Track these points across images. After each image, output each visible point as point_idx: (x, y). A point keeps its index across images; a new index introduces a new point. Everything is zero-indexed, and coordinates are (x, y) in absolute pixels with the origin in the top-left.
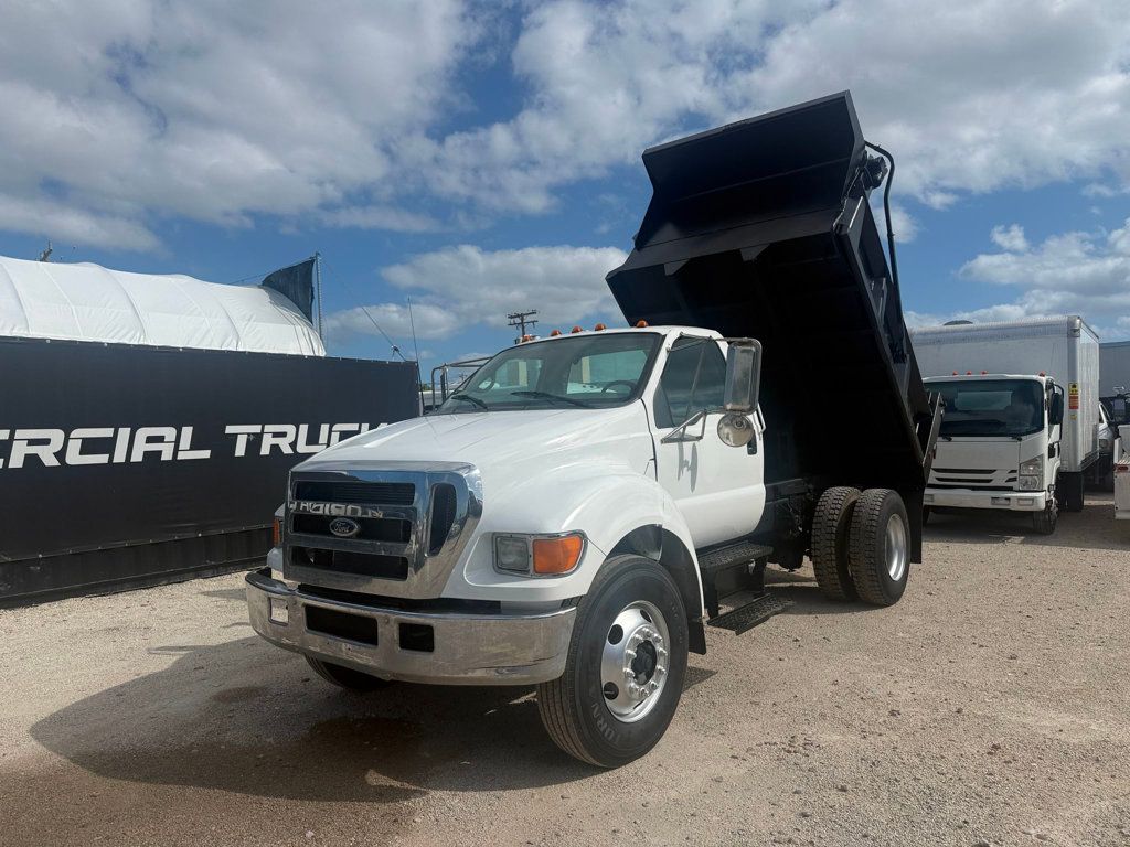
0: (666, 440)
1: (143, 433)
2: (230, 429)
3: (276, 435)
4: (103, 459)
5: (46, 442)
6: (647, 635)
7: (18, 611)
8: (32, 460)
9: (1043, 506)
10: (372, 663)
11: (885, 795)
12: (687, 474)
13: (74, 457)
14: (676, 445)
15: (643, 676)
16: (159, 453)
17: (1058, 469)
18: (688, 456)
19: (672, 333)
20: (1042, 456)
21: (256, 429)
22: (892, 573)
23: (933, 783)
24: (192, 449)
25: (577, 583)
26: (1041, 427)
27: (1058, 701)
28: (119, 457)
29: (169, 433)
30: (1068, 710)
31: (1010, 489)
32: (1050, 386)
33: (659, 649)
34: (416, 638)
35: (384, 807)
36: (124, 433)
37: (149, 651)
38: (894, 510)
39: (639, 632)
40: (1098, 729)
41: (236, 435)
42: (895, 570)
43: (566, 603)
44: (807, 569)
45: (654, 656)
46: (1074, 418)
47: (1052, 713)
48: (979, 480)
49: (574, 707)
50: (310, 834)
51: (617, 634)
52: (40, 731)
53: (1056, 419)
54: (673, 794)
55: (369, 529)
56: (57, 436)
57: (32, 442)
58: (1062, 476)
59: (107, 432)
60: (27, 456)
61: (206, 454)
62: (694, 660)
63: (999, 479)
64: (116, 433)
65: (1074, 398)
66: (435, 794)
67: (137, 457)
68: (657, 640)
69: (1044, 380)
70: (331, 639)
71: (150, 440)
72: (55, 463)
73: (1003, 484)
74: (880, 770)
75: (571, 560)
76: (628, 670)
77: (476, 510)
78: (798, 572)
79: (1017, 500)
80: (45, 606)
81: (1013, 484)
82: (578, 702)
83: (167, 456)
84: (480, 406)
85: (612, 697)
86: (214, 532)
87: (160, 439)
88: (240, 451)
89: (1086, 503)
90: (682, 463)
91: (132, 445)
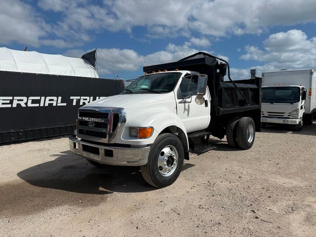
0: (180, 103)
1: (48, 98)
2: (71, 98)
3: (84, 99)
4: (37, 105)
5: (22, 100)
6: (171, 154)
7: (17, 145)
8: (19, 105)
9: (298, 123)
10: (98, 159)
11: (231, 198)
12: (186, 112)
13: (30, 105)
14: (183, 104)
15: (170, 165)
16: (53, 104)
17: (304, 113)
18: (187, 107)
19: (184, 73)
20: (298, 109)
21: (79, 98)
22: (249, 141)
23: (245, 195)
24: (61, 103)
25: (151, 140)
26: (299, 101)
27: (286, 176)
28: (42, 105)
29: (55, 98)
30: (288, 178)
31: (289, 118)
32: (303, 88)
33: (175, 158)
34: (109, 154)
35: (100, 196)
36: (43, 98)
37: (50, 156)
38: (250, 123)
39: (169, 153)
40: (295, 183)
41: (73, 99)
42: (250, 140)
43: (148, 145)
44: (225, 139)
45: (173, 160)
46: (310, 98)
47: (284, 179)
48: (280, 116)
49: (150, 172)
50: (80, 201)
51: (163, 154)
52: (20, 174)
53: (304, 98)
54: (175, 195)
55: (98, 125)
56: (25, 99)
57: (18, 100)
58: (305, 115)
59: (39, 98)
60: (17, 104)
61: (65, 104)
62: (186, 162)
63: (286, 115)
64: (41, 98)
65: (310, 93)
66: (115, 193)
67: (47, 105)
68: (174, 156)
69: (301, 87)
70: (88, 153)
71: (50, 100)
72: (25, 106)
73: (287, 117)
74: (232, 191)
75: (149, 135)
76: (166, 163)
77: (125, 121)
78: (223, 140)
79: (290, 121)
80: (23, 143)
81: (290, 117)
82: (151, 170)
83: (55, 104)
84: (131, 93)
85: (161, 170)
86: (68, 125)
87: (53, 100)
88: (74, 103)
89: (313, 123)
90: (185, 109)
91: (45, 101)
